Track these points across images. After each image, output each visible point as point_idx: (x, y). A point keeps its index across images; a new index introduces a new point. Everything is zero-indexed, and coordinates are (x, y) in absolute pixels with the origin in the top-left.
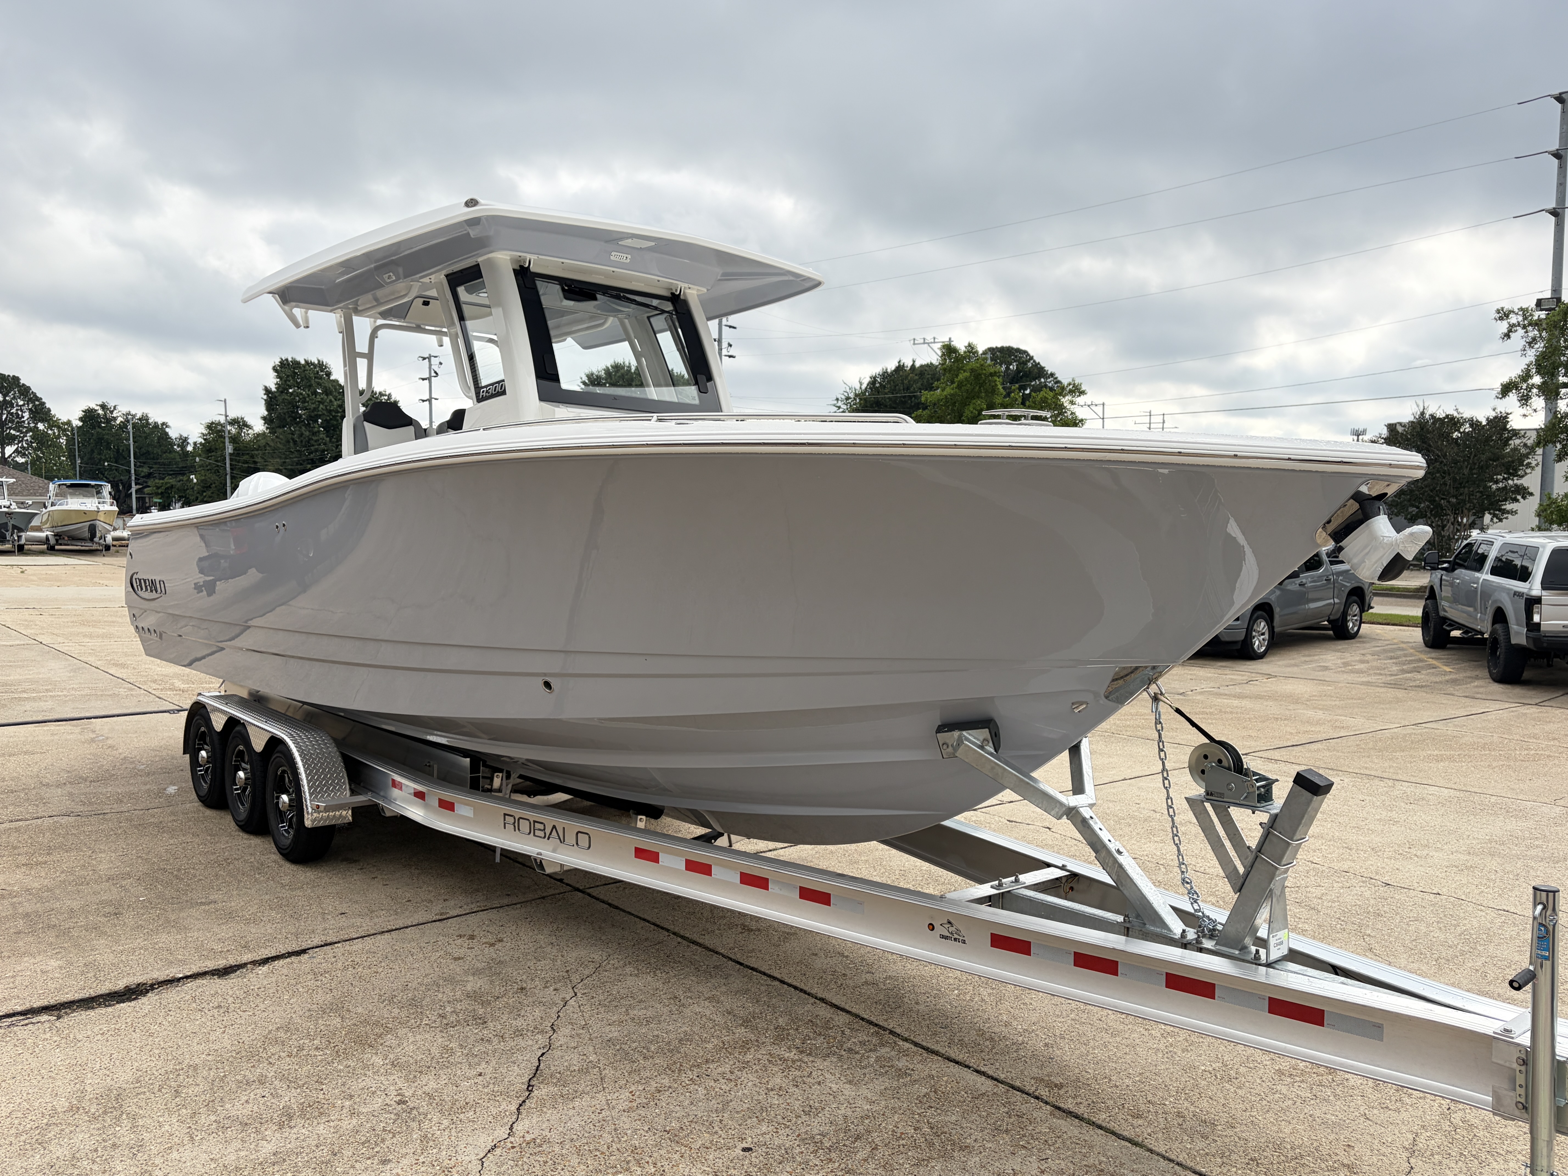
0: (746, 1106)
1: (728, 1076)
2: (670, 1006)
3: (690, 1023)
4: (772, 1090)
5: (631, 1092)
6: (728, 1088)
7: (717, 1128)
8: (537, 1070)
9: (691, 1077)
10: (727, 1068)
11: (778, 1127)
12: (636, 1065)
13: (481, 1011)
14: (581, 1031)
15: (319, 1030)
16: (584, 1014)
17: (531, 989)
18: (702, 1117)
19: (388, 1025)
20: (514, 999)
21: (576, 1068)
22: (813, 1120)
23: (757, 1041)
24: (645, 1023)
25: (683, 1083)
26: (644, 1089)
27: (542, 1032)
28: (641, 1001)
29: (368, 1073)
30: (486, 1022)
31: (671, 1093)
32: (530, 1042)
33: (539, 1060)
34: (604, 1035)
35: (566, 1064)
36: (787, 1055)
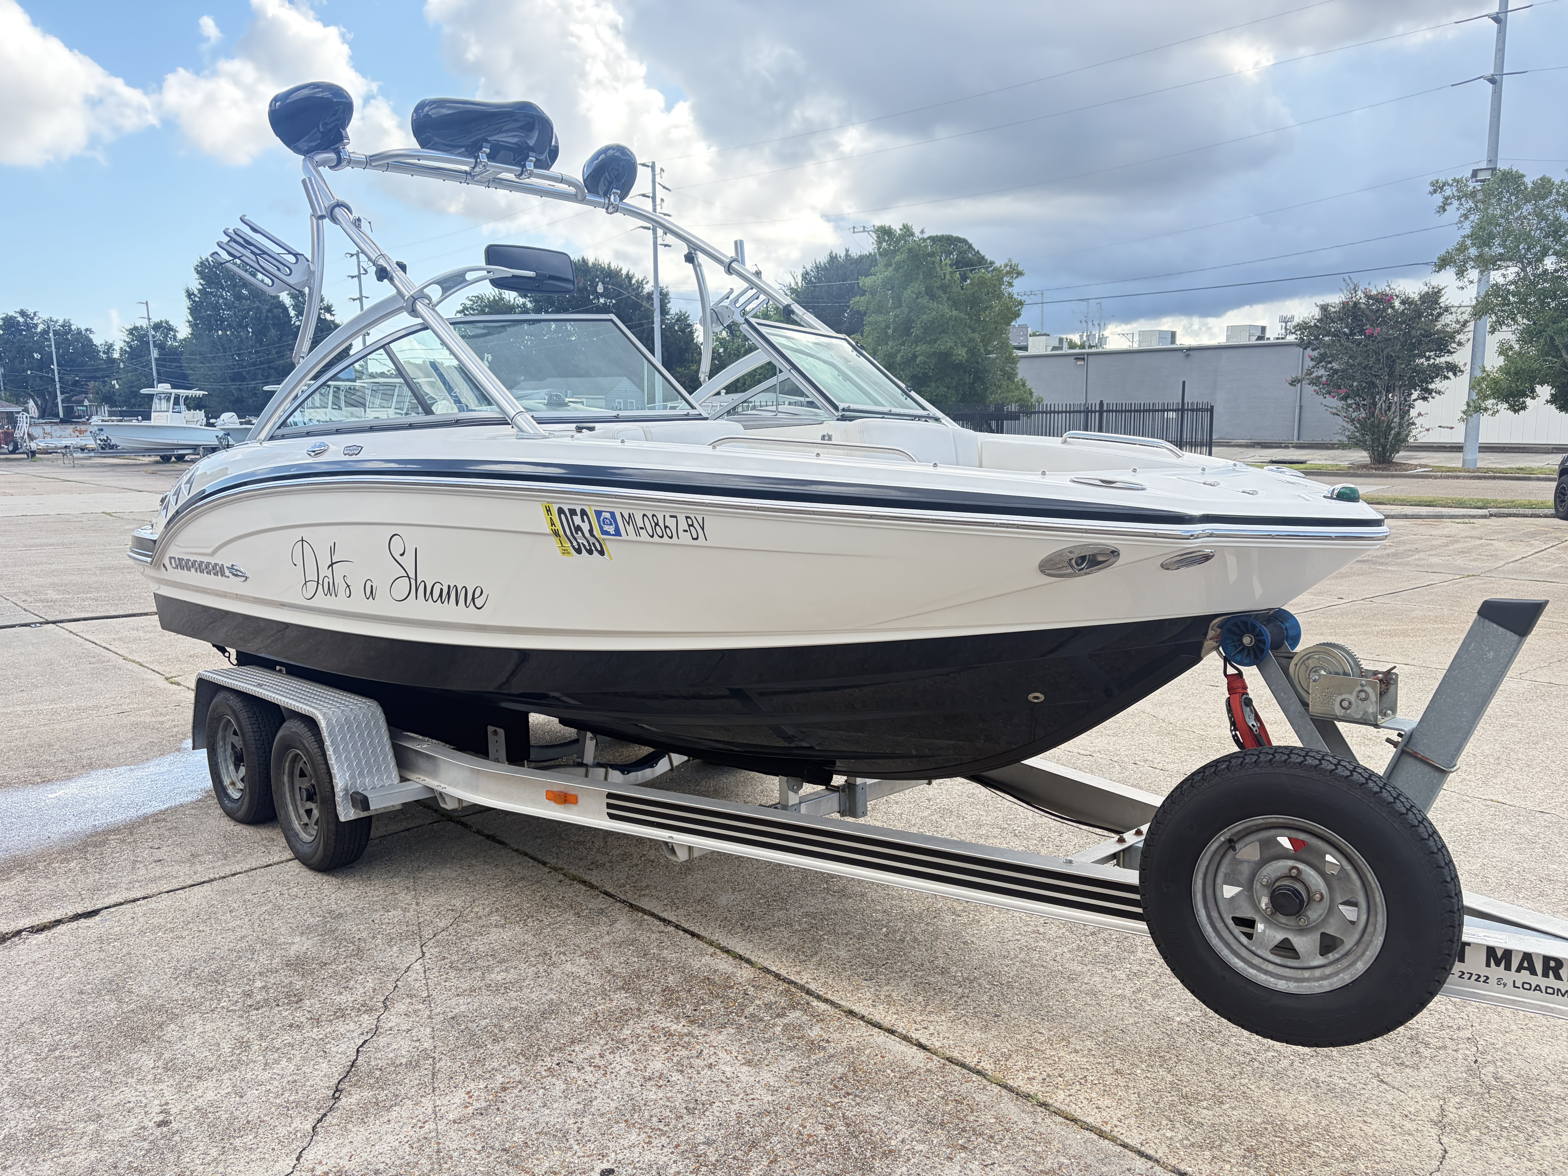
0: (613, 1105)
1: (597, 1061)
2: (538, 966)
3: (558, 989)
4: (650, 1079)
5: (468, 1093)
6: (594, 1080)
7: (572, 1141)
8: (352, 1066)
9: (549, 1066)
10: (595, 1050)
11: (652, 1134)
12: (482, 1051)
13: (299, 984)
14: (421, 1006)
15: (85, 1020)
16: (429, 981)
17: (368, 950)
18: (554, 1126)
19: (174, 1011)
20: (345, 966)
21: (404, 1061)
22: (698, 1121)
23: (639, 1009)
24: (502, 991)
25: (538, 1076)
26: (486, 1087)
27: (370, 1010)
28: (503, 961)
29: (130, 1080)
30: (301, 1000)
31: (520, 1091)
32: (352, 1026)
33: (358, 1051)
34: (448, 1010)
35: (391, 1055)
36: (674, 1027)
